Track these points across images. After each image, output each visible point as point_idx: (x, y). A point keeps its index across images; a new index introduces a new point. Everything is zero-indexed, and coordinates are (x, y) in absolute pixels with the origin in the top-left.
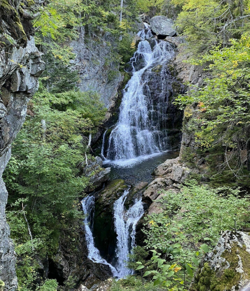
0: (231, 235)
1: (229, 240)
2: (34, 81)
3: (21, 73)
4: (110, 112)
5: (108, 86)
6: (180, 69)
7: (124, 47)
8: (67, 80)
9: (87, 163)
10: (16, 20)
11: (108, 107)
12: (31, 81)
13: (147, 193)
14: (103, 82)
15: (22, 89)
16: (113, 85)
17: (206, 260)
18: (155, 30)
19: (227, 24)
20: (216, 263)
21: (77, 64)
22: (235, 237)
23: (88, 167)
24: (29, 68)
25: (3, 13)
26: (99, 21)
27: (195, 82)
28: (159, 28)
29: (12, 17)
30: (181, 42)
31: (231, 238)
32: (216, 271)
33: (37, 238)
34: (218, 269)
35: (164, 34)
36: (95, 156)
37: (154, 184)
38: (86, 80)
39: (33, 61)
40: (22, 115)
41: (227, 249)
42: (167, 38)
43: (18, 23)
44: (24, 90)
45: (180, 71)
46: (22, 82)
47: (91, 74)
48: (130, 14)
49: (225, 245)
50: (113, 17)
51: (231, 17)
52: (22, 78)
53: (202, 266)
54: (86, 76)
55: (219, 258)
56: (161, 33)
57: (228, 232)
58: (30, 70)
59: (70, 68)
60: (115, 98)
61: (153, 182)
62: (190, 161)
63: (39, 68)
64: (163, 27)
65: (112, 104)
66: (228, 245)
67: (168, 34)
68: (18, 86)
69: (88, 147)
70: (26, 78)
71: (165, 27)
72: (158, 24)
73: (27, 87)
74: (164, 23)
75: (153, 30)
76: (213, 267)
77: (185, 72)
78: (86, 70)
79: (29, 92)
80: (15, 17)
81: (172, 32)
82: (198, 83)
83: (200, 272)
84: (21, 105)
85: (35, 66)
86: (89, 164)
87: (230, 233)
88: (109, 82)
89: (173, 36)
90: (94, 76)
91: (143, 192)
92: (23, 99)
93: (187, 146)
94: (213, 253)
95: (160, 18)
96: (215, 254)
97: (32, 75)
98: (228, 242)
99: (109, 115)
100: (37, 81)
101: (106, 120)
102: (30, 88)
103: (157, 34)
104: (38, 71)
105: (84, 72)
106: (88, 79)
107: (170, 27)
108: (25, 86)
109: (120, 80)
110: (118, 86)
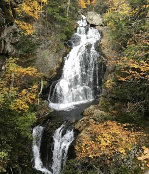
0: (138, 149)
1: (137, 152)
2: (12, 48)
3: (5, 41)
4: (56, 71)
5: (56, 54)
6: (103, 48)
7: (69, 30)
8: (29, 48)
9: (38, 104)
10: (9, 8)
11: (55, 68)
12: (11, 48)
13: (77, 126)
14: (53, 52)
15: (5, 52)
16: (60, 54)
17: (122, 163)
18: (89, 21)
19: (136, 22)
20: (129, 165)
21: (37, 38)
22: (140, 150)
23: (39, 107)
24: (10, 39)
25: (1, 3)
26: (53, 11)
28: (91, 20)
29: (6, 6)
30: (105, 30)
31: (138, 151)
32: (129, 169)
33: (3, 151)
34: (130, 167)
35: (95, 24)
36: (44, 100)
37: (82, 121)
38: (42, 49)
39: (13, 35)
40: (2, 69)
41: (135, 157)
42: (96, 27)
43: (9, 10)
44: (6, 53)
45: (103, 49)
46: (5, 48)
47: (46, 46)
48: (74, 8)
49: (134, 155)
50: (62, 9)
51: (138, 18)
52: (5, 45)
53: (120, 167)
54: (42, 46)
55: (131, 162)
56: (93, 23)
57: (136, 147)
58: (11, 40)
59: (32, 40)
60: (60, 62)
61: (81, 120)
62: (106, 107)
63: (17, 39)
64: (94, 19)
65: (58, 66)
66: (136, 154)
67: (97, 24)
68: (2, 50)
69: (40, 94)
70: (8, 45)
71: (96, 20)
72: (91, 17)
73: (8, 51)
74: (95, 17)
75: (88, 21)
76: (127, 167)
77: (106, 50)
79: (9, 54)
80: (8, 6)
81: (100, 23)
82: (114, 58)
83: (118, 170)
84: (3, 63)
85: (14, 38)
86: (40, 105)
87: (137, 148)
88: (56, 52)
89: (100, 26)
90: (48, 47)
91: (74, 126)
92: (4, 59)
93: (105, 98)
94: (127, 159)
95: (92, 13)
96: (128, 160)
97: (11, 44)
98: (137, 153)
99: (56, 73)
100: (14, 48)
101: (53, 76)
102: (10, 52)
103: (90, 24)
104: (16, 41)
105: (41, 44)
106: (43, 48)
107: (99, 20)
108: (7, 50)
109: (64, 51)
110: (62, 55)
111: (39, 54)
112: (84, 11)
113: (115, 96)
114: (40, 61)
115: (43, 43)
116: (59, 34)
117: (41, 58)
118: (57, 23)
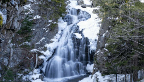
2: (18, 24)
7: (62, 11)
14: (48, 30)
15: (12, 28)
19: (122, 5)
28: (82, 3)
35: (85, 6)
38: (37, 27)
39: (20, 14)
40: (9, 42)
46: (12, 24)
54: (37, 25)
58: (18, 18)
63: (23, 17)
68: (10, 26)
69: (35, 68)
70: (15, 22)
79: (15, 30)
84: (9, 37)
85: (21, 16)
88: (51, 30)
90: (43, 25)
92: (11, 34)
97: (18, 21)
100: (20, 24)
102: (16, 28)
104: (22, 19)
105: (37, 23)
106: (39, 27)
108: (14, 27)
113: (106, 70)
116: (54, 15)
118: (52, 5)
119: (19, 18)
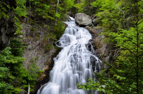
2: (7, 39)
3: (1, 32)
4: (45, 73)
5: (45, 55)
11: (43, 70)
16: (49, 54)
18: (78, 22)
21: (24, 38)
27: (107, 56)
28: (81, 20)
30: (96, 30)
35: (84, 24)
38: (30, 49)
39: (9, 25)
42: (86, 27)
47: (34, 46)
54: (30, 46)
56: (82, 23)
60: (49, 64)
64: (83, 20)
65: (46, 68)
67: (87, 25)
70: (3, 36)
71: (85, 20)
72: (80, 18)
73: (2, 42)
74: (84, 18)
78: (30, 42)
81: (90, 24)
82: (109, 56)
88: (45, 52)
89: (90, 26)
90: (36, 47)
95: (81, 15)
97: (7, 34)
99: (44, 75)
100: (9, 39)
101: (41, 79)
102: (4, 43)
103: (80, 24)
104: (11, 32)
105: (29, 44)
107: (88, 20)
109: (54, 52)
110: (52, 55)
111: (26, 54)
112: (72, 13)
114: (27, 62)
115: (31, 43)
116: (48, 34)
117: (28, 59)
118: (46, 24)
119: (7, 31)
